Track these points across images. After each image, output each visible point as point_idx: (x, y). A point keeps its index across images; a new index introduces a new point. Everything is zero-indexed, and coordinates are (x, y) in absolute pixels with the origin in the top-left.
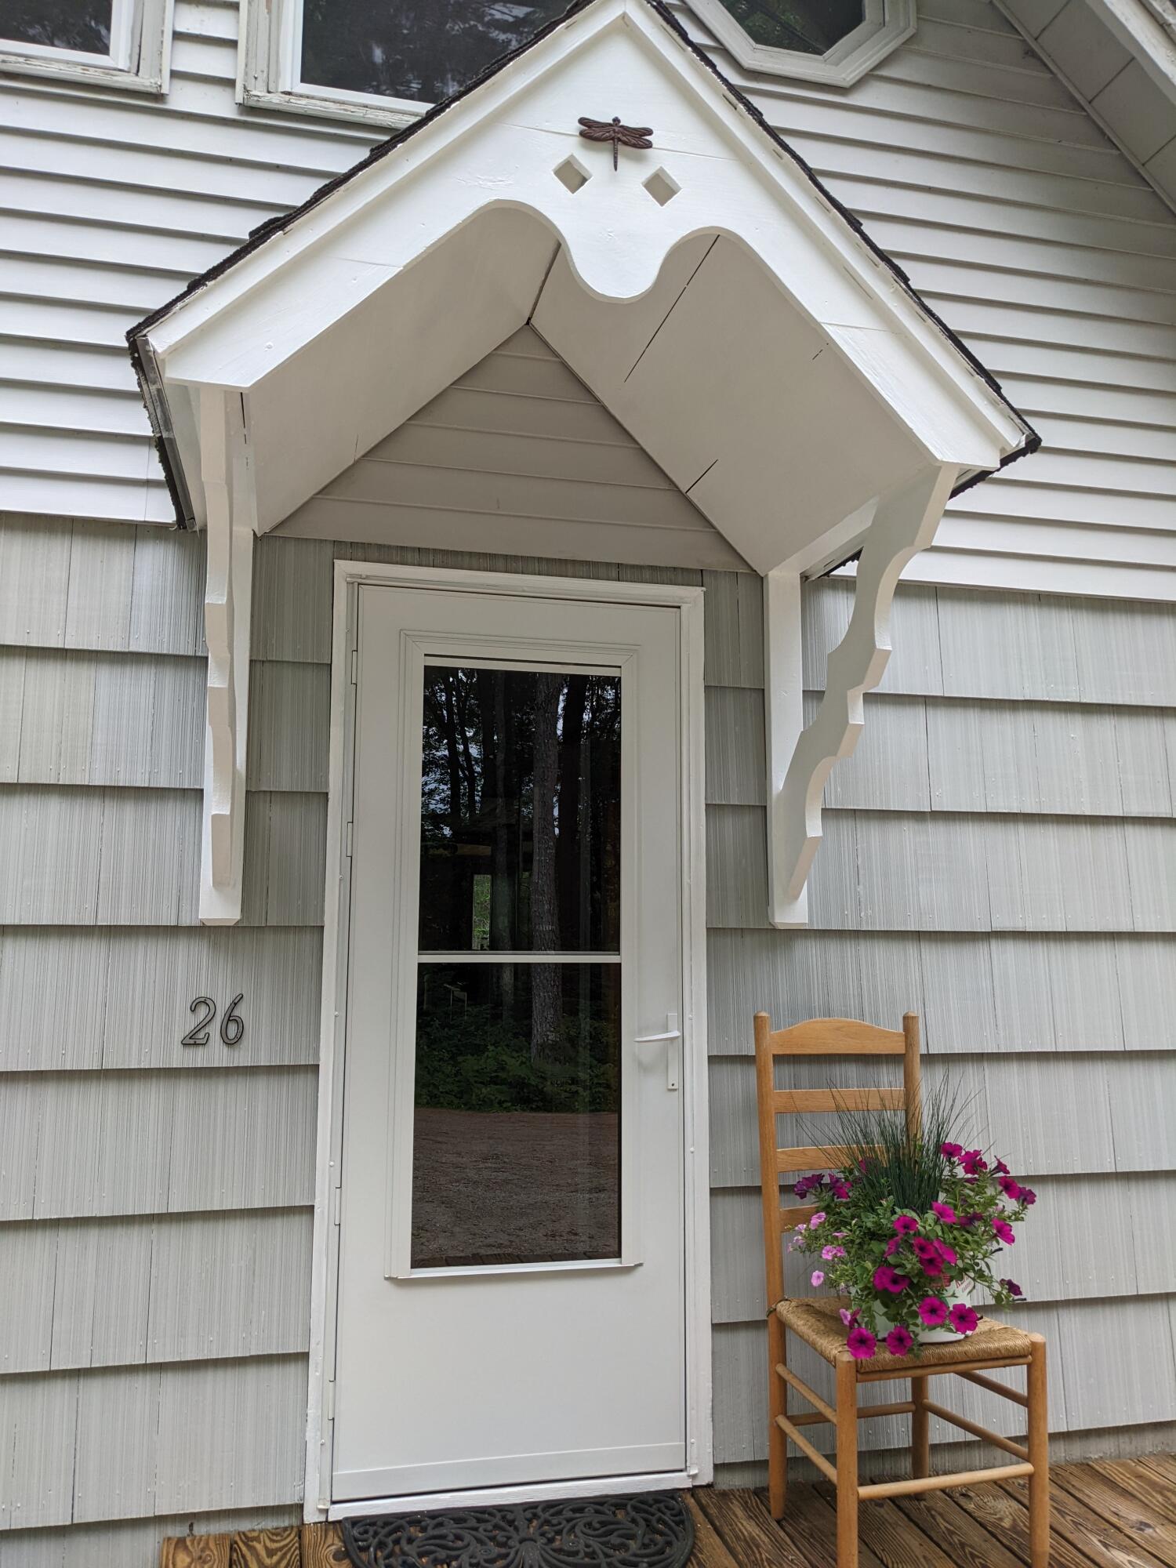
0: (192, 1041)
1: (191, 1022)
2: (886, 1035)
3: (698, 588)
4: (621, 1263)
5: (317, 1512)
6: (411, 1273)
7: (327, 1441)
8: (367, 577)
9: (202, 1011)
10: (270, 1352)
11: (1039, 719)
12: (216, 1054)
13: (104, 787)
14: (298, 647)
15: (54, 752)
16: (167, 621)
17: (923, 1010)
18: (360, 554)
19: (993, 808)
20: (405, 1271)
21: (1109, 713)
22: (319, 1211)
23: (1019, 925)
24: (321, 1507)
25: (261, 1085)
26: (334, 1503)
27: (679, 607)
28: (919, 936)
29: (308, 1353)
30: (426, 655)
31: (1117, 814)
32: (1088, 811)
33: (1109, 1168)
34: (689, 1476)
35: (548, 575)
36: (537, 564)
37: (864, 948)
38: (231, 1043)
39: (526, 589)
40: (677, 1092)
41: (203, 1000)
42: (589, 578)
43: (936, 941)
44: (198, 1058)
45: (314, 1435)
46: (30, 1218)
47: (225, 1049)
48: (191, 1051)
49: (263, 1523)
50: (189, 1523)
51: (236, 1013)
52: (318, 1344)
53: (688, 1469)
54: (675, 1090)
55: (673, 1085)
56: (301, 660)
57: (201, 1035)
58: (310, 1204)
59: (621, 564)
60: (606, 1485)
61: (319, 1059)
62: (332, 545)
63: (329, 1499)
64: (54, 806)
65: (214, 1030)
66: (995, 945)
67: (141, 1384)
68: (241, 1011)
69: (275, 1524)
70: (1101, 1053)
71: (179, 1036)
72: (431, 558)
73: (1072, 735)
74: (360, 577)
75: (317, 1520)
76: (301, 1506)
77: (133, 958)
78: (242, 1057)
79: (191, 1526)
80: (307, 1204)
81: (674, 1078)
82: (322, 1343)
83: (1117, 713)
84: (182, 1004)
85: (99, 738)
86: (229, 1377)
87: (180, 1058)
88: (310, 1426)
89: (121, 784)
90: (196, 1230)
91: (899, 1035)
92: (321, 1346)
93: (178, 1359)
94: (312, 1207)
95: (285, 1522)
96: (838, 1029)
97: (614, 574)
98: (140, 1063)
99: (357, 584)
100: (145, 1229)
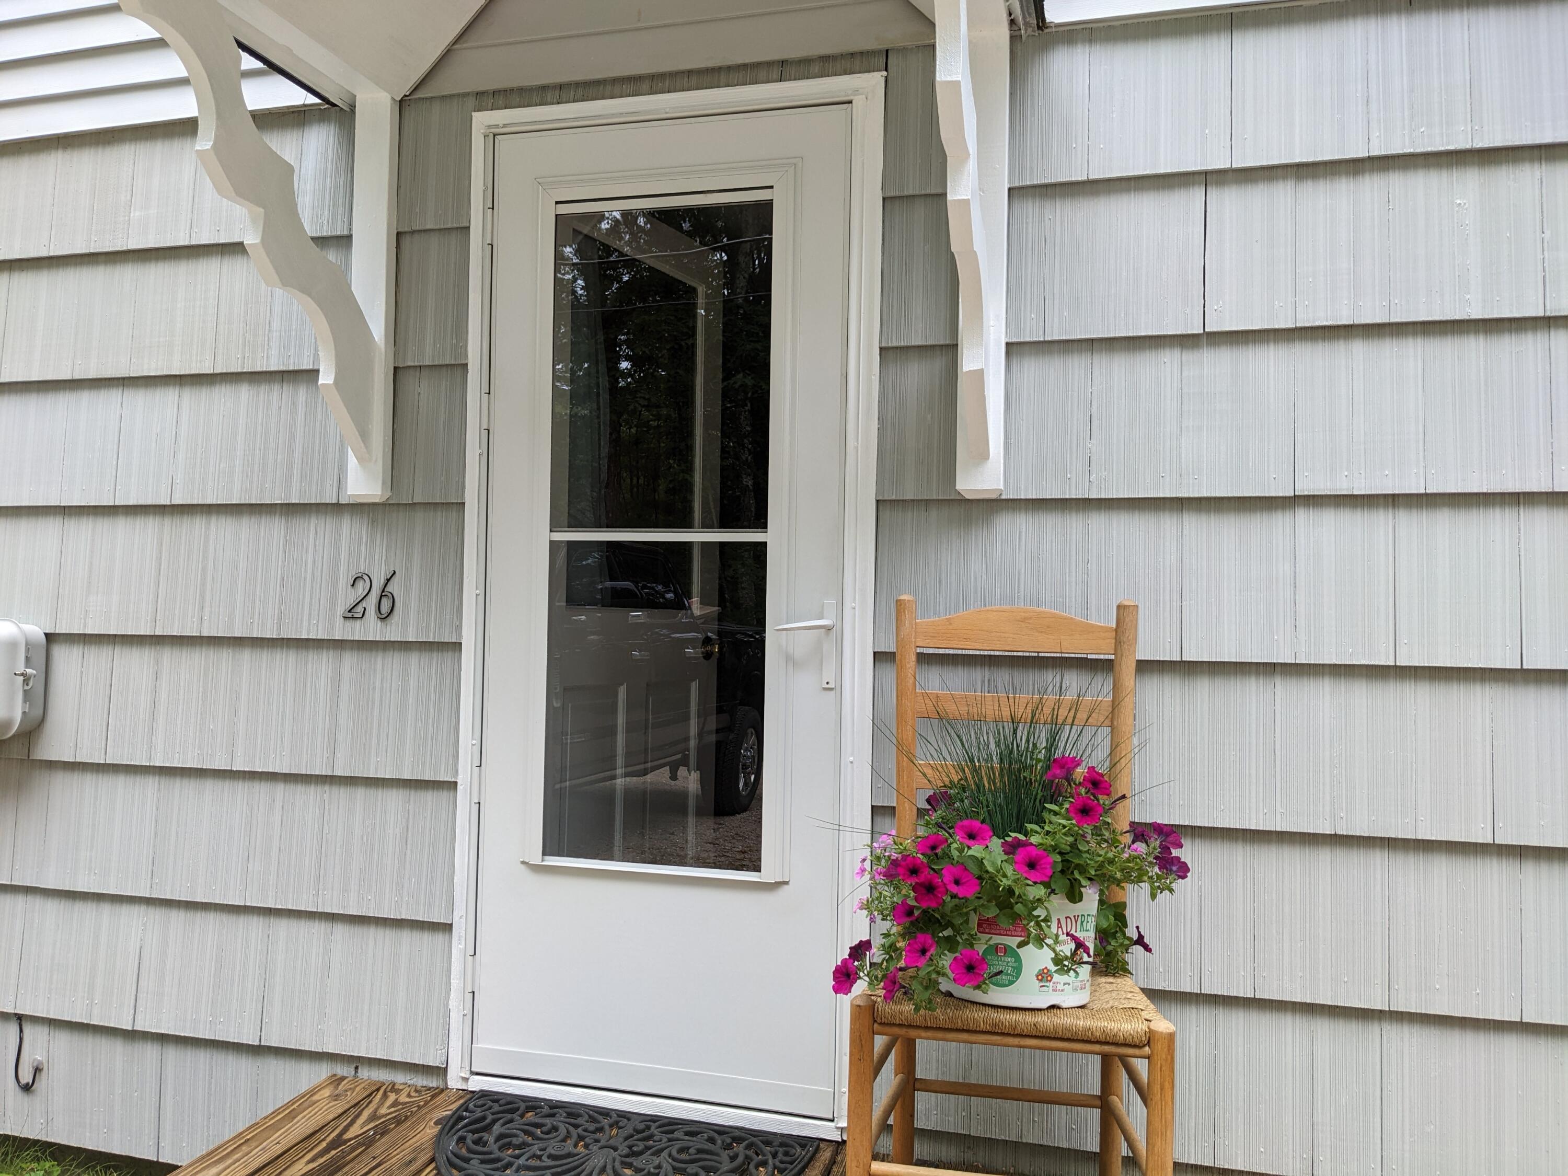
0: (351, 615)
1: (352, 597)
2: (1089, 629)
3: (876, 74)
4: (760, 877)
5: (461, 1080)
6: (543, 861)
7: (468, 1011)
8: (505, 126)
9: (361, 588)
10: (418, 919)
11: (1397, 182)
12: (370, 629)
13: (283, 372)
14: (440, 212)
15: (240, 342)
16: (327, 202)
17: (1179, 603)
18: (500, 102)
19: (1306, 320)
20: (536, 856)
21: (1532, 160)
22: (461, 787)
23: (1343, 487)
24: (463, 1075)
25: (414, 659)
26: (474, 1073)
27: (850, 102)
28: (1180, 504)
29: (452, 924)
30: (557, 203)
31: (1534, 314)
32: (1476, 313)
33: (1482, 836)
34: (837, 1128)
35: (697, 89)
36: (686, 79)
37: (1096, 522)
38: (384, 618)
39: (667, 110)
40: (833, 692)
41: (360, 575)
42: (745, 84)
43: (1208, 511)
44: (356, 631)
45: (457, 1004)
46: (229, 768)
47: (379, 623)
48: (349, 623)
49: (415, 1079)
50: (355, 1065)
51: (389, 588)
52: (461, 918)
53: (836, 1119)
54: (832, 689)
55: (828, 683)
56: (442, 227)
57: (359, 609)
58: (453, 780)
59: (787, 61)
60: (742, 1117)
61: (461, 636)
62: (474, 99)
63: (468, 1068)
64: (245, 392)
65: (371, 604)
66: (1303, 516)
67: (318, 929)
68: (393, 588)
69: (425, 1083)
70: (1483, 670)
71: (341, 608)
72: (572, 93)
73: (1458, 201)
74: (497, 126)
75: (460, 1087)
76: (445, 1070)
77: (306, 535)
78: (392, 632)
79: (357, 1068)
80: (450, 780)
81: (829, 675)
82: (464, 917)
83: (1546, 159)
84: (344, 580)
85: (276, 325)
86: (386, 936)
87: (342, 631)
88: (453, 994)
89: (291, 368)
90: (360, 793)
91: (1107, 629)
92: (463, 920)
93: (342, 912)
94: (456, 783)
95: (433, 1083)
96: (1023, 620)
97: (776, 75)
98: (308, 634)
99: (493, 136)
100: (319, 789)
